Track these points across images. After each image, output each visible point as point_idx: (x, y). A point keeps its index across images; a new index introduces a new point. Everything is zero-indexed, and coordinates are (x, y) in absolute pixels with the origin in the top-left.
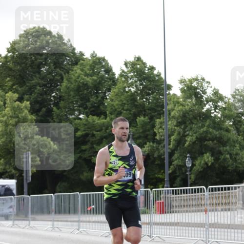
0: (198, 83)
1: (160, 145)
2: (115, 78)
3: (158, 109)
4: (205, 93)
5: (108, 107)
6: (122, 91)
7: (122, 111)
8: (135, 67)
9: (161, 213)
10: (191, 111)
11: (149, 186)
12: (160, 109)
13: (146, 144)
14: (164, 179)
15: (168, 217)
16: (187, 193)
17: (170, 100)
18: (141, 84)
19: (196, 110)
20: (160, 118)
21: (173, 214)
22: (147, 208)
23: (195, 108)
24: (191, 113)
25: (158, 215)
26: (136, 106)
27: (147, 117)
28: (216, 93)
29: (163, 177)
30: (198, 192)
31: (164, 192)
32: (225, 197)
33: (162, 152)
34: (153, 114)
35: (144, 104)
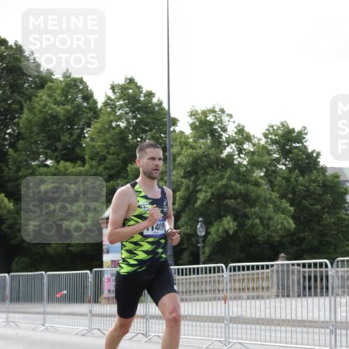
0: (215, 116)
2: (97, 107)
4: (225, 130)
5: (87, 149)
6: (107, 126)
7: (107, 155)
8: (125, 92)
10: (205, 156)
16: (198, 274)
17: (175, 140)
18: (135, 117)
19: (212, 154)
23: (210, 152)
24: (205, 159)
26: (127, 148)
28: (241, 131)
30: (214, 272)
32: (253, 279)
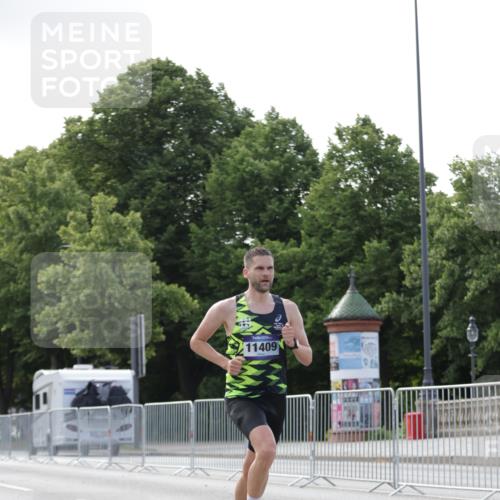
1: (412, 299)
2: (317, 161)
3: (406, 224)
5: (305, 221)
6: (333, 188)
7: (333, 228)
8: (358, 138)
9: (415, 438)
10: (476, 227)
11: (391, 383)
12: (411, 224)
13: (384, 296)
14: (422, 367)
15: (430, 444)
16: (469, 396)
17: (432, 205)
18: (372, 174)
20: (412, 244)
21: (441, 440)
22: (387, 428)
24: (475, 231)
25: (410, 442)
26: (362, 219)
27: (384, 242)
29: (420, 364)
30: (492, 394)
31: (421, 394)
33: (416, 311)
34: (397, 234)
35: (379, 214)
